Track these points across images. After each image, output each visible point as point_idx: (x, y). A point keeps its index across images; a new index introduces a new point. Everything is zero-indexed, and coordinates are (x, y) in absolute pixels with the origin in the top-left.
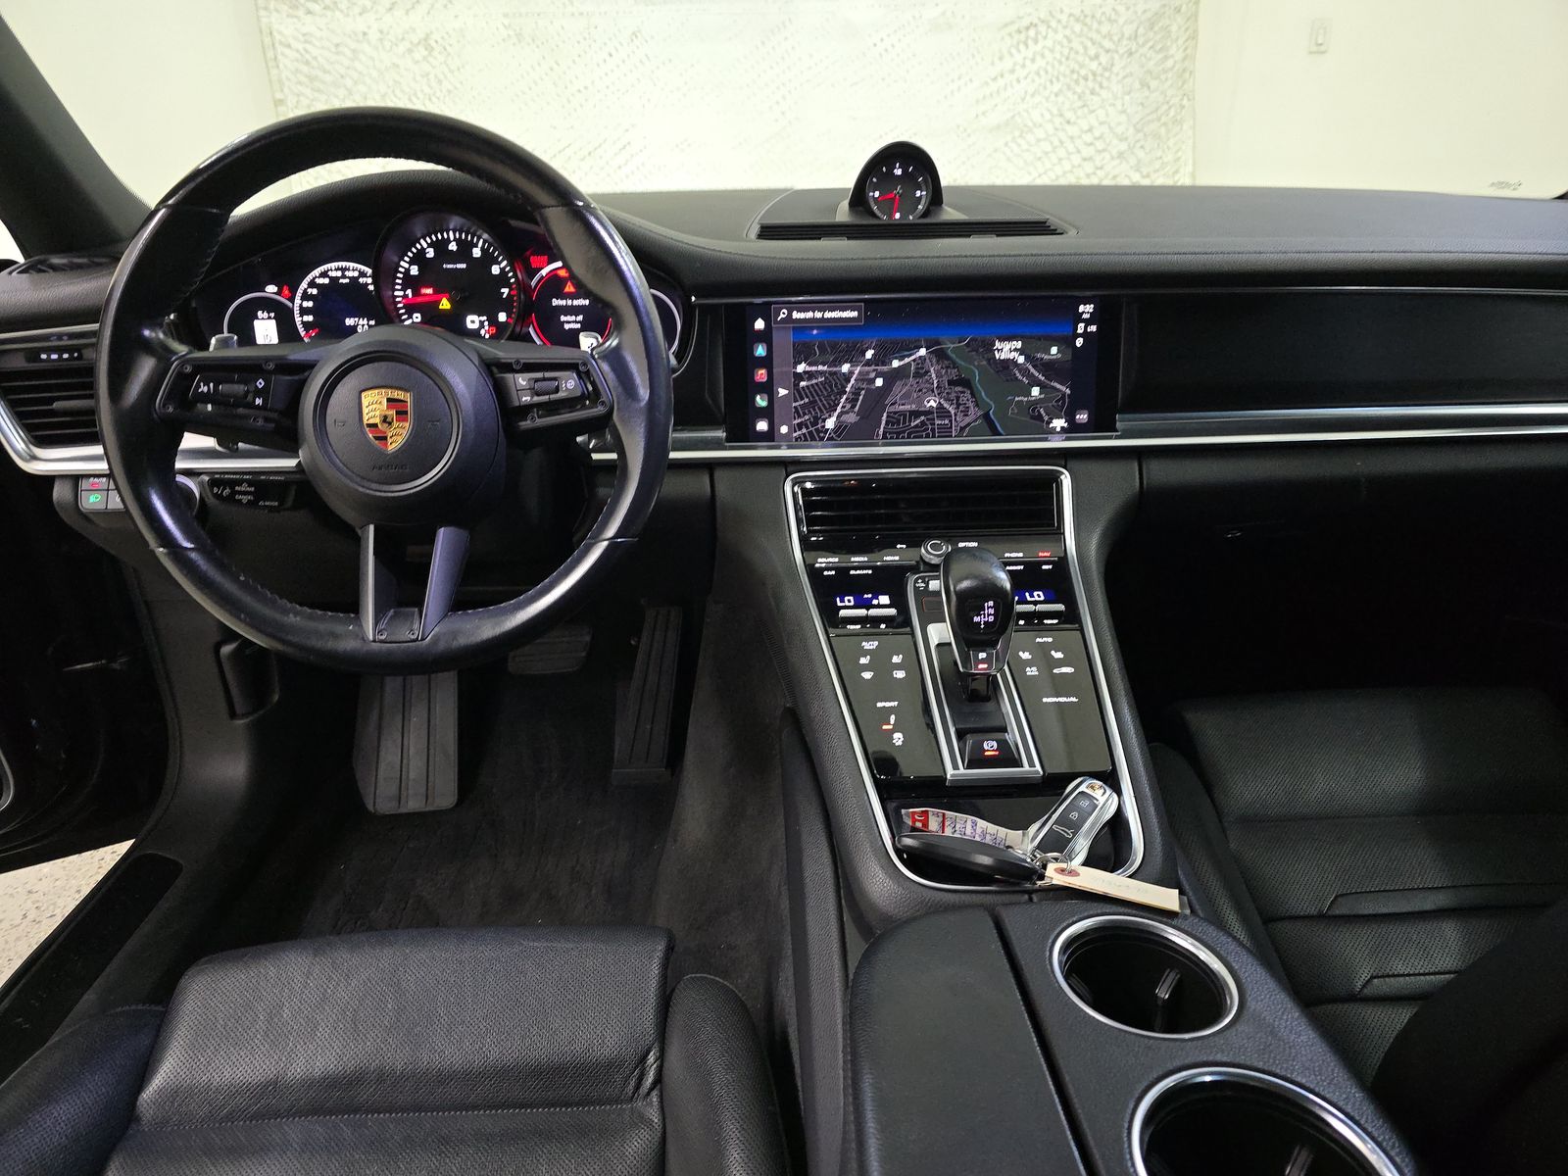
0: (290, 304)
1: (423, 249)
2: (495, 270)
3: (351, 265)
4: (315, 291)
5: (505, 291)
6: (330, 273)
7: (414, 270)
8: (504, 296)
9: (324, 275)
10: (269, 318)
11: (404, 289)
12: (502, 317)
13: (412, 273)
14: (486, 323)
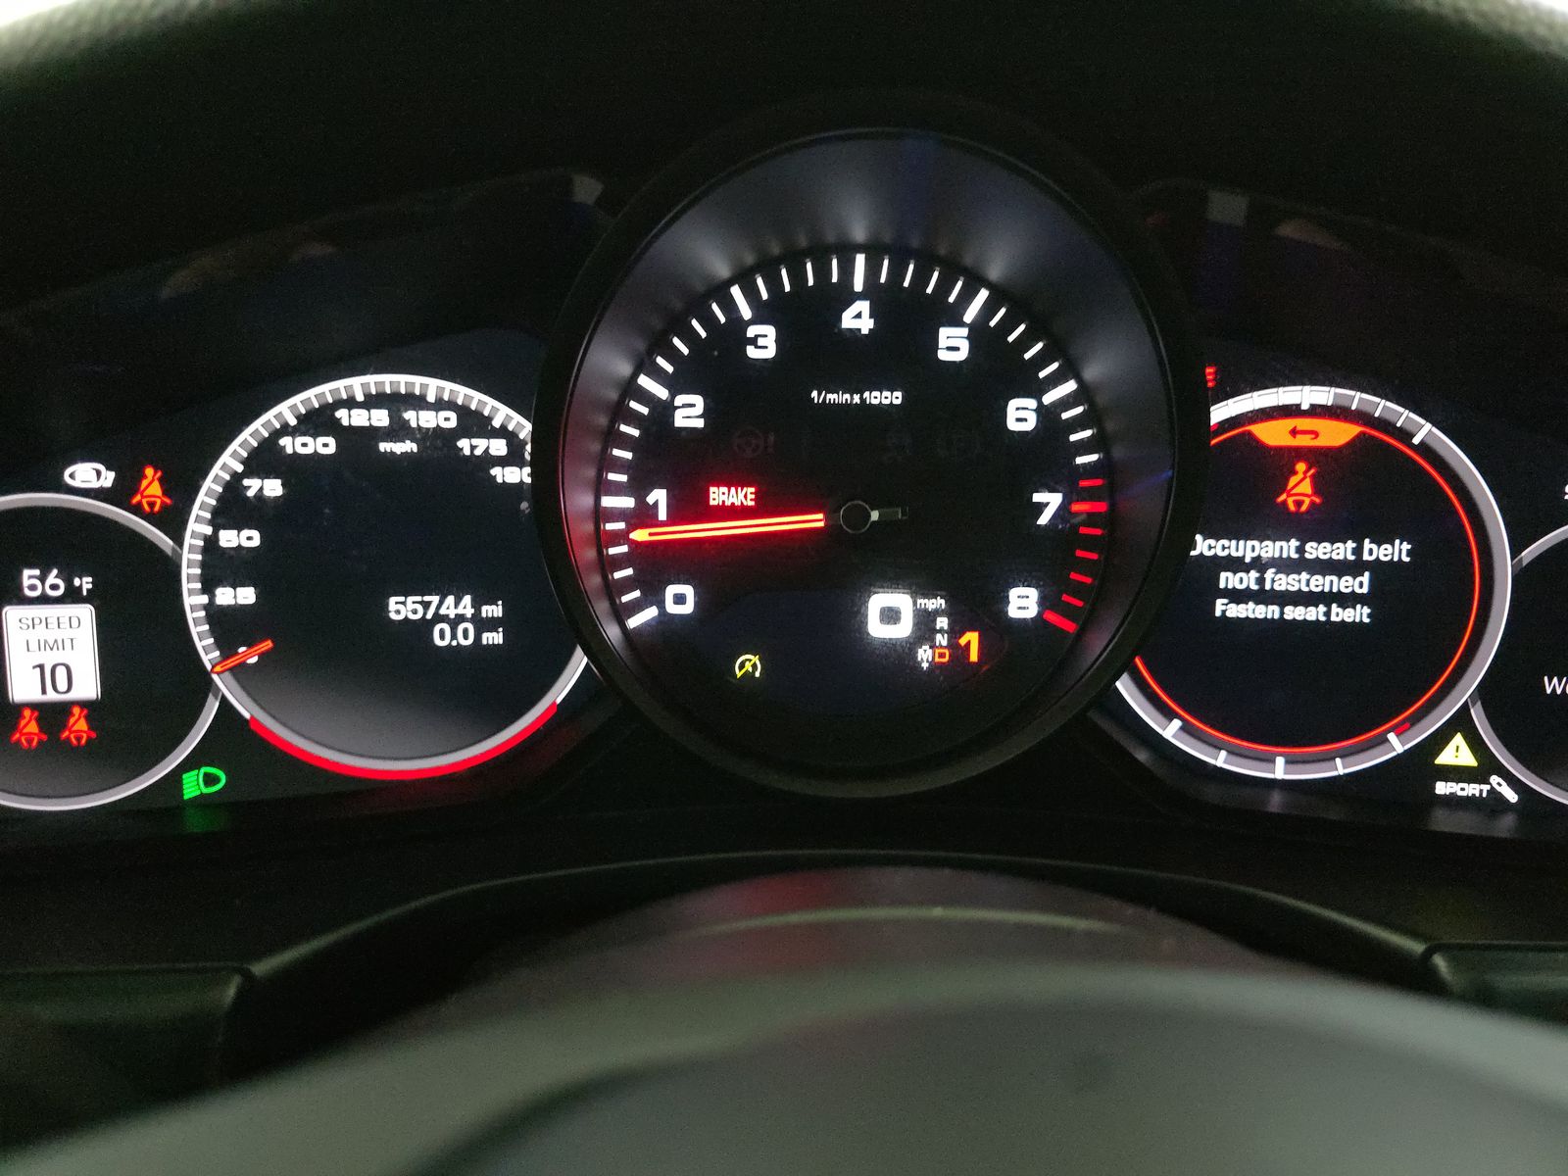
0: (164, 541)
1: (737, 325)
2: (1021, 415)
3: (433, 387)
4: (273, 488)
5: (1051, 501)
6: (342, 414)
7: (690, 412)
8: (1044, 520)
9: (317, 421)
10: (72, 596)
11: (639, 487)
12: (1023, 603)
13: (681, 420)
14: (942, 622)
